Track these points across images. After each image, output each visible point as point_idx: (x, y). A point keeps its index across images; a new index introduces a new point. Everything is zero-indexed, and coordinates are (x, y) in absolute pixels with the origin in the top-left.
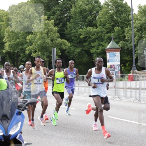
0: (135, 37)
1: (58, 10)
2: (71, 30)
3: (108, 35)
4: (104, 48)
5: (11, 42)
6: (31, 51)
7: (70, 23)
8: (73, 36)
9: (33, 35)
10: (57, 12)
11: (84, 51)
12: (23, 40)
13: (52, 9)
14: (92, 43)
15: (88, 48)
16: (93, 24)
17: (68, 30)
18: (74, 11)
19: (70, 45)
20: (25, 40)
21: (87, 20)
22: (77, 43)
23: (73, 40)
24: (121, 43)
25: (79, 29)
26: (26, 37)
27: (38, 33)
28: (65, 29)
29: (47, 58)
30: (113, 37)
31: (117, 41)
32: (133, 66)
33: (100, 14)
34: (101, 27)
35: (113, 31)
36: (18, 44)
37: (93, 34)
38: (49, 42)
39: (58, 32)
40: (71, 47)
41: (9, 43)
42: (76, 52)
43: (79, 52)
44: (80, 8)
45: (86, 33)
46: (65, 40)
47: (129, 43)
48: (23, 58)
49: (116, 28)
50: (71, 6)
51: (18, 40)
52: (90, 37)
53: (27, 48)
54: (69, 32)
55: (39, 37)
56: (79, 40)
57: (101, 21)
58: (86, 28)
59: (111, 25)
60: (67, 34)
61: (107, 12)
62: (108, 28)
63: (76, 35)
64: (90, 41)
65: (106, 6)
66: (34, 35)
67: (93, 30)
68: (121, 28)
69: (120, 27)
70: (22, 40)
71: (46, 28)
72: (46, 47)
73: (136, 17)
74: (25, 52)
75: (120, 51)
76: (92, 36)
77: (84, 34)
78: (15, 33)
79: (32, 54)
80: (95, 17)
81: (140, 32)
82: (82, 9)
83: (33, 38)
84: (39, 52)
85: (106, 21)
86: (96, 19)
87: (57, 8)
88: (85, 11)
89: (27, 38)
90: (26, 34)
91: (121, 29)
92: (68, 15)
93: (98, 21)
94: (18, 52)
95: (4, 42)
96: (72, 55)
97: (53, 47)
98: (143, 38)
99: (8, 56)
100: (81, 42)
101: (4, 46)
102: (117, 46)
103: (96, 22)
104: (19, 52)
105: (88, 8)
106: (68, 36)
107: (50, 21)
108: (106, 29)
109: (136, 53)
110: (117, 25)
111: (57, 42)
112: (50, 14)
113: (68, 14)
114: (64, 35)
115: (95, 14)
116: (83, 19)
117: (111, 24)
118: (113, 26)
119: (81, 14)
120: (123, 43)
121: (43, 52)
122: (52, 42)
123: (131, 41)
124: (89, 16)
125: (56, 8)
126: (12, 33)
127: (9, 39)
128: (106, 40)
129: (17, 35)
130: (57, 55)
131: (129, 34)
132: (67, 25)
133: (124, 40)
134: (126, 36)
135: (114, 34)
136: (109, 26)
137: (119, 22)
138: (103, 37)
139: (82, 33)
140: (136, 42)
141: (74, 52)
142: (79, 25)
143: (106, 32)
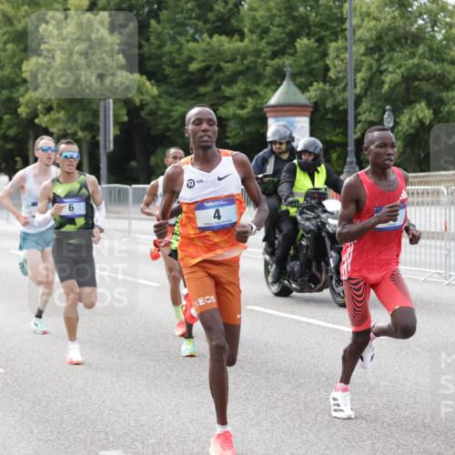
0: (358, 70)
2: (162, 45)
3: (277, 61)
4: (262, 104)
6: (36, 107)
7: (159, 22)
12: (14, 72)
14: (226, 85)
15: (212, 102)
16: (230, 28)
17: (153, 44)
19: (155, 91)
20: (19, 72)
21: (211, 16)
22: (180, 87)
23: (168, 75)
24: (315, 90)
25: (188, 41)
26: (22, 63)
28: (143, 42)
29: (83, 129)
30: (288, 70)
31: (302, 83)
32: (348, 160)
34: (255, 37)
35: (292, 51)
37: (229, 58)
40: (160, 97)
42: (175, 115)
45: (207, 54)
46: (142, 74)
47: (339, 90)
48: (10, 127)
49: (302, 42)
52: (219, 69)
53: (23, 96)
54: (154, 51)
56: (184, 77)
57: (254, 18)
58: (208, 39)
59: (285, 33)
60: (149, 58)
62: (277, 42)
63: (177, 62)
64: (220, 81)
67: (230, 46)
68: (316, 41)
69: (313, 40)
70: (10, 73)
73: (364, 9)
74: (16, 111)
75: (309, 114)
76: (226, 65)
77: (200, 58)
79: (37, 116)
80: (238, 5)
81: (376, 56)
84: (59, 112)
85: (272, 17)
86: (239, 14)
89: (24, 67)
91: (316, 44)
93: (247, 19)
96: (165, 121)
98: (385, 74)
100: (191, 83)
102: (302, 98)
103: (241, 21)
106: (150, 63)
108: (269, 43)
109: (360, 121)
110: (306, 30)
116: (199, 12)
117: (287, 30)
118: (293, 37)
120: (320, 89)
121: (71, 112)
123: (347, 85)
124: (219, 2)
128: (270, 78)
130: (116, 123)
131: (340, 63)
132: (151, 30)
133: (325, 79)
134: (331, 66)
135: (295, 61)
136: (278, 36)
137: (311, 23)
138: (260, 69)
139: (195, 56)
140: (361, 88)
141: (168, 114)
142: (186, 30)
143: (269, 53)
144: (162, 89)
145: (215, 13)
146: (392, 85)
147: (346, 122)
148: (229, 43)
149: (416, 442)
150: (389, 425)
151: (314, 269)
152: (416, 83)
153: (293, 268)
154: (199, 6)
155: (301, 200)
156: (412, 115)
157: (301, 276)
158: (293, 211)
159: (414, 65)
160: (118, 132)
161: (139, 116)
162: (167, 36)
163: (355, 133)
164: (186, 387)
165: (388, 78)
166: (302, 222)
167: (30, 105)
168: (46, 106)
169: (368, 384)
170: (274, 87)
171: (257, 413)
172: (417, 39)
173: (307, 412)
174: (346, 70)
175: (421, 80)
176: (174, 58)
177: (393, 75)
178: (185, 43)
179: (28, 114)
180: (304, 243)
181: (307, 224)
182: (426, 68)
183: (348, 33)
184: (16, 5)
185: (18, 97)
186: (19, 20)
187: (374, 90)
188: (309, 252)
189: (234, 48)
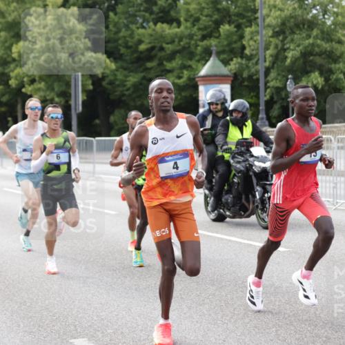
0: (267, 48)
2: (118, 31)
3: (205, 43)
4: (194, 75)
6: (23, 80)
7: (116, 14)
8: (123, 45)
12: (7, 53)
14: (167, 61)
16: (170, 18)
17: (111, 30)
19: (113, 66)
20: (9, 53)
21: (155, 9)
22: (132, 63)
23: (123, 54)
24: (235, 64)
25: (138, 28)
26: (12, 46)
29: (59, 95)
30: (214, 49)
31: (225, 58)
32: (260, 116)
34: (189, 24)
35: (217, 35)
37: (169, 40)
40: (117, 71)
42: (129, 84)
43: (135, 82)
45: (152, 38)
47: (253, 64)
49: (224, 28)
52: (162, 49)
53: (13, 71)
54: (112, 36)
56: (135, 55)
57: (188, 10)
58: (153, 27)
59: (211, 21)
62: (205, 28)
63: (130, 44)
64: (162, 58)
67: (170, 31)
68: (235, 27)
69: (233, 26)
70: (3, 54)
73: (272, 3)
74: (8, 83)
75: (230, 82)
76: (167, 46)
77: (147, 41)
79: (23, 86)
81: (281, 38)
84: (40, 83)
85: (202, 9)
86: (176, 6)
89: (14, 49)
90: (13, 39)
91: (235, 29)
93: (182, 11)
96: (121, 89)
98: (288, 51)
100: (141, 60)
102: (225, 70)
103: (178, 12)
106: (109, 45)
107: (69, 8)
108: (199, 29)
109: (269, 87)
110: (228, 19)
116: (146, 6)
117: (213, 19)
118: (218, 24)
120: (239, 63)
121: (50, 83)
123: (258, 60)
128: (200, 55)
130: (84, 91)
131: (254, 43)
132: (110, 20)
133: (242, 55)
134: (246, 45)
135: (219, 42)
136: (207, 24)
137: (231, 14)
138: (193, 48)
139: (143, 39)
140: (270, 62)
141: (123, 84)
142: (136, 19)
143: (200, 37)
144: (119, 64)
145: (158, 7)
146: (293, 59)
147: (258, 88)
148: (169, 29)
149: (309, 329)
150: (289, 316)
151: (243, 201)
152: (311, 58)
153: (227, 200)
154: (146, 1)
155: (233, 148)
156: (308, 81)
157: (233, 206)
158: (227, 156)
159: (309, 44)
160: (85, 98)
161: (101, 85)
162: (122, 25)
163: (265, 96)
164: (136, 290)
165: (290, 54)
166: (234, 164)
167: (18, 78)
168: (30, 79)
169: (274, 285)
170: (203, 62)
171: (190, 308)
172: (312, 24)
173: (227, 307)
174: (258, 49)
175: (315, 55)
176: (128, 41)
177: (294, 52)
178: (136, 30)
179: (17, 85)
180: (235, 180)
181: (238, 166)
182: (318, 46)
183: (259, 20)
184: (7, 3)
185: (9, 72)
186: (10, 14)
187: (279, 63)
188: (240, 187)
189: (173, 33)
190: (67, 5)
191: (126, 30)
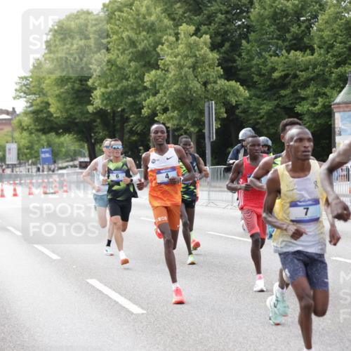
1: (221, 11)
2: (252, 59)
3: (340, 70)
4: (330, 102)
5: (106, 87)
6: (155, 108)
7: (248, 42)
8: (256, 73)
9: (159, 72)
10: (216, 17)
11: (281, 108)
12: (137, 82)
13: (206, 10)
14: (301, 89)
15: (291, 102)
16: (303, 45)
17: (244, 58)
18: (259, 13)
19: (247, 94)
20: (140, 82)
21: (288, 36)
22: (264, 91)
23: (256, 82)
25: (271, 56)
26: (144, 75)
27: (172, 66)
28: (237, 58)
29: (193, 125)
30: (349, 76)
33: (320, 21)
34: (322, 51)
36: (123, 93)
37: (303, 68)
38: (197, 88)
39: (219, 64)
40: (251, 99)
41: (103, 90)
42: (262, 112)
43: (269, 110)
44: (272, 6)
45: (286, 65)
46: (236, 81)
48: (136, 124)
50: (251, 3)
51: (125, 83)
52: (296, 76)
53: (145, 100)
54: (245, 64)
55: (174, 75)
56: (269, 83)
57: (322, 37)
58: (286, 54)
59: (346, 47)
60: (241, 69)
61: (338, 16)
62: (340, 55)
63: (263, 72)
64: (296, 86)
65: (335, 2)
66: (162, 70)
67: (303, 59)
70: (134, 83)
71: (191, 55)
72: (192, 100)
74: (140, 113)
76: (301, 73)
77: (281, 69)
78: (117, 66)
79: (156, 115)
80: (309, 28)
82: (277, 10)
83: (161, 77)
84: (173, 112)
85: (336, 36)
87: (217, 7)
88: (285, 14)
89: (146, 78)
90: (143, 69)
92: (244, 23)
93: (316, 38)
94: (123, 110)
95: (91, 88)
96: (254, 117)
97: (206, 100)
99: (99, 120)
100: (274, 88)
101: (91, 96)
103: (311, 39)
104: (126, 110)
105: (291, 6)
106: (242, 73)
107: (200, 37)
108: (333, 56)
111: (216, 87)
112: (200, 22)
113: (243, 20)
114: (233, 71)
115: (307, 20)
116: (279, 33)
117: (347, 46)
119: (275, 21)
121: (182, 112)
122: (206, 87)
124: (294, 25)
125: (214, 7)
126: (110, 67)
127: (102, 81)
128: (335, 82)
129: (122, 71)
130: (218, 119)
132: (242, 48)
136: (341, 51)
138: (327, 76)
139: (276, 67)
141: (256, 112)
142: (269, 47)
143: (334, 64)
144: (252, 93)
145: (291, 34)
148: (303, 56)
154: (279, 29)
160: (219, 126)
161: (234, 112)
162: (255, 53)
167: (150, 107)
168: (163, 107)
170: (339, 90)
176: (261, 69)
178: (269, 57)
179: (150, 114)
184: (138, 32)
185: (141, 101)
186: (140, 43)
189: (306, 60)
190: (199, 34)
191: (259, 58)
